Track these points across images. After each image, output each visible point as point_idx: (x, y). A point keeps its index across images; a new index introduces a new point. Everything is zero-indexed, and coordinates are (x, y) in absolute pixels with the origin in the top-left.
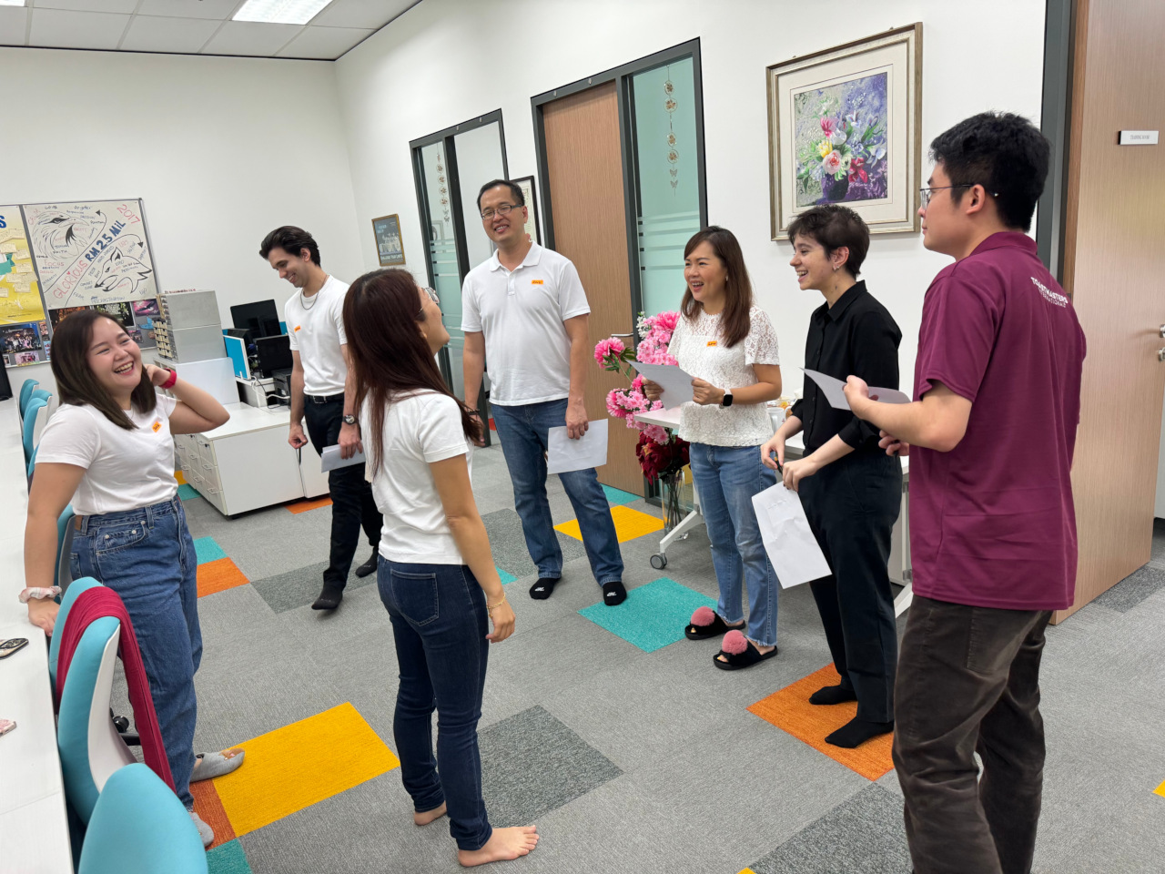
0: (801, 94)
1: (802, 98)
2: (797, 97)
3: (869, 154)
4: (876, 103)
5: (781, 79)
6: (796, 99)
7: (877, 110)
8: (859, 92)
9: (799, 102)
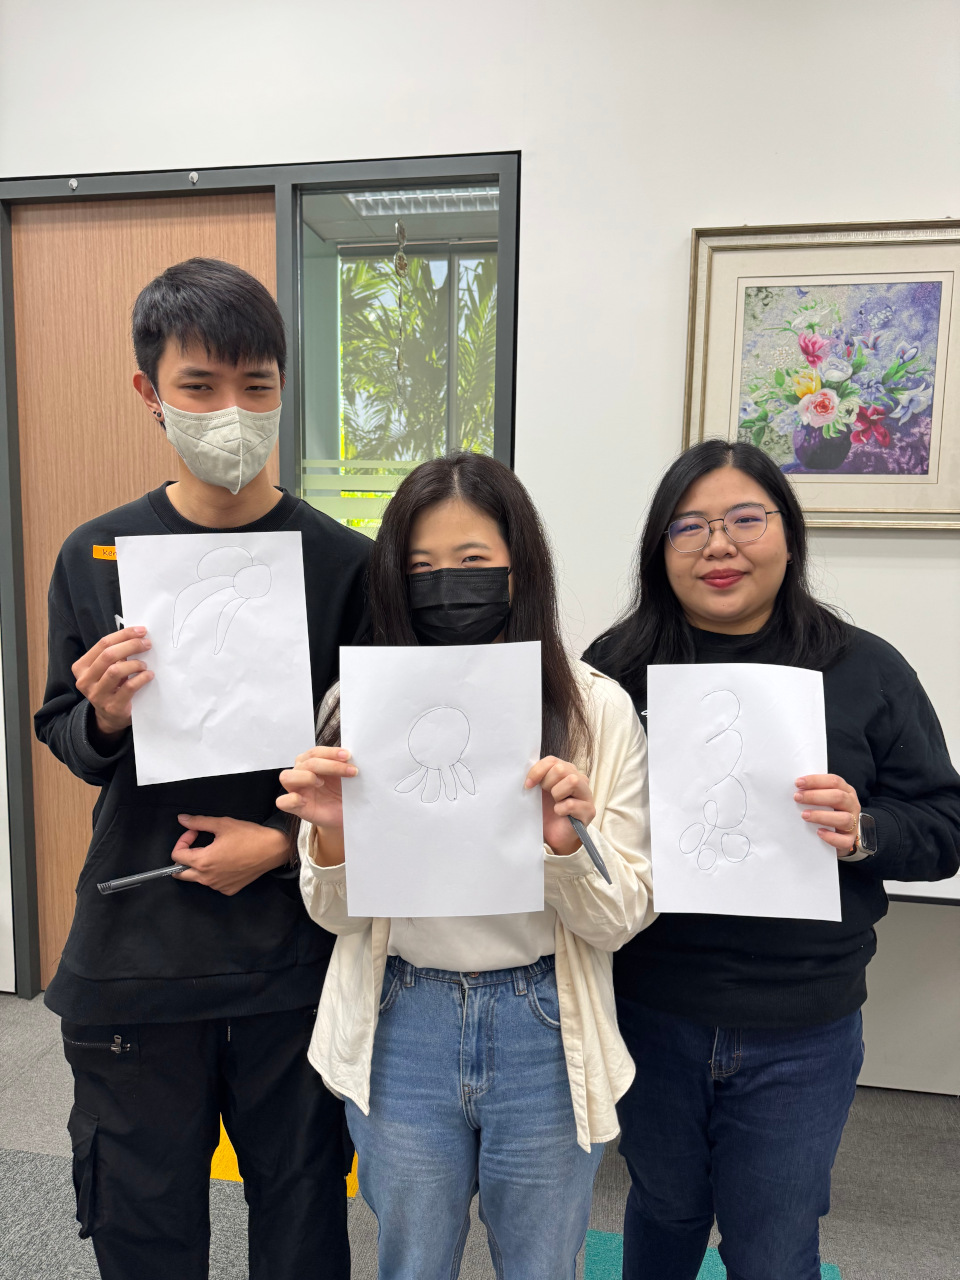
0: (759, 289)
1: (762, 295)
2: (753, 292)
3: (897, 403)
4: (917, 325)
5: (718, 257)
6: (748, 296)
7: (918, 337)
8: (883, 304)
9: (753, 299)
